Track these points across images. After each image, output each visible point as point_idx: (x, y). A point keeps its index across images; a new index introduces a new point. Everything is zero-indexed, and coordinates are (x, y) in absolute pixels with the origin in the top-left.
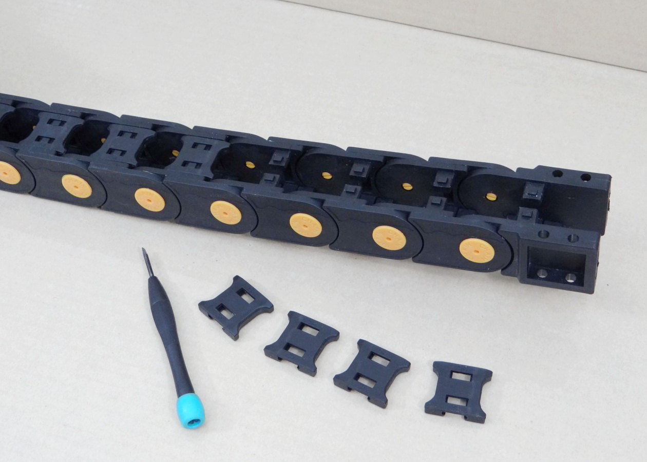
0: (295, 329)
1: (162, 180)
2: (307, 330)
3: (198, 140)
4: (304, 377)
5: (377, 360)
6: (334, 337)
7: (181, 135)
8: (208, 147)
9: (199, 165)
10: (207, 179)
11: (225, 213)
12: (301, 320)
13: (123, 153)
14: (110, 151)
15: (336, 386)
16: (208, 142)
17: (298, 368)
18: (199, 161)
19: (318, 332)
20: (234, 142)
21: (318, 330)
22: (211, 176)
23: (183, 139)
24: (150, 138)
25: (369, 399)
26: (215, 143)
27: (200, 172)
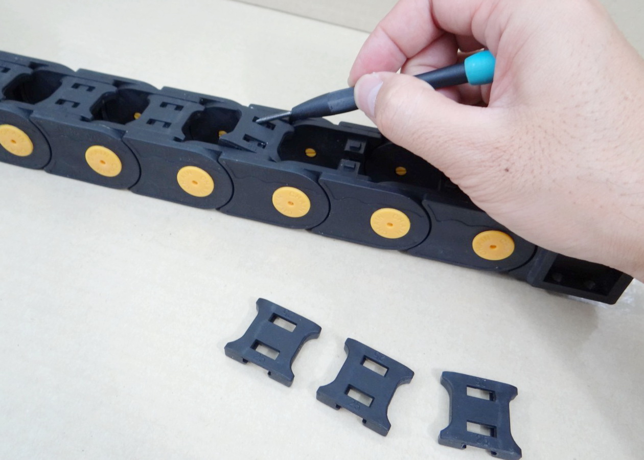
0: (266, 321)
1: (121, 137)
2: (280, 323)
3: (166, 100)
4: (275, 387)
5: (369, 365)
6: (314, 333)
7: (148, 94)
8: (179, 108)
9: (167, 125)
10: (177, 139)
11: (195, 182)
12: (273, 310)
13: (76, 105)
14: (61, 102)
15: (318, 402)
16: (180, 103)
17: (269, 374)
18: (169, 121)
19: (295, 326)
20: (210, 106)
21: (296, 324)
22: (182, 137)
23: (150, 98)
24: (110, 94)
25: (364, 422)
26: (187, 105)
27: (169, 131)
